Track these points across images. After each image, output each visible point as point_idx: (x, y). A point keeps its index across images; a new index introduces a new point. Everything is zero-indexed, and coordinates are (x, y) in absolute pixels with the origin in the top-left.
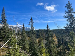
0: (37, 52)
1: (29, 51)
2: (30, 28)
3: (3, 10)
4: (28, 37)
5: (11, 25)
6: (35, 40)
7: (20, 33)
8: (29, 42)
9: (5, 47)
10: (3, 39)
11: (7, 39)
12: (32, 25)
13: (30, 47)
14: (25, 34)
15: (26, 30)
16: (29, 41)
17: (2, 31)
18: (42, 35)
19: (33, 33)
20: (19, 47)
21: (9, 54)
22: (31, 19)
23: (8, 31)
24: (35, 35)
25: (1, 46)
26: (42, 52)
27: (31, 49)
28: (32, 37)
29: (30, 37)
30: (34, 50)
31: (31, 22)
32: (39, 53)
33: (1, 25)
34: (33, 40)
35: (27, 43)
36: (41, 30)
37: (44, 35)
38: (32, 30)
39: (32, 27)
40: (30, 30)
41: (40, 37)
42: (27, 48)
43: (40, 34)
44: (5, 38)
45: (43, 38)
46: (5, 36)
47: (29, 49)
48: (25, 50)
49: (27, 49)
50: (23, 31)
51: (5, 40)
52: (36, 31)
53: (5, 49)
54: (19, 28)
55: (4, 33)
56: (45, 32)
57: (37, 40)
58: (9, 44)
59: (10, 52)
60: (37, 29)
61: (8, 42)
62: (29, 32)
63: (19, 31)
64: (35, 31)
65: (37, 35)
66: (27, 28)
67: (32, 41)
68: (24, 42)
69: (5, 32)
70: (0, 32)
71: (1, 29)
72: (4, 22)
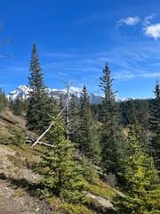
1: (100, 158)
2: (104, 96)
3: (34, 51)
4: (99, 120)
5: (54, 90)
6: (117, 129)
8: (102, 134)
9: (42, 145)
11: (45, 125)
12: (108, 88)
13: (104, 150)
14: (89, 113)
15: (92, 101)
16: (100, 132)
17: (34, 106)
18: (140, 116)
19: (110, 111)
22: (106, 70)
23: (47, 105)
24: (116, 117)
25: (33, 143)
27: (108, 154)
28: (110, 122)
30: (115, 158)
31: (106, 79)
33: (32, 90)
34: (112, 131)
35: (96, 137)
36: (137, 102)
37: (148, 116)
38: (109, 103)
39: (109, 92)
41: (134, 122)
42: (95, 150)
43: (135, 113)
44: (40, 123)
45: (145, 126)
46: (41, 116)
47: (102, 153)
48: (89, 156)
49: (96, 153)
50: (83, 106)
51: (41, 128)
52: (122, 104)
54: (73, 96)
55: (38, 111)
56: (150, 106)
57: (126, 132)
58: (49, 138)
60: (123, 99)
61: (48, 133)
62: (100, 106)
63: (72, 105)
64: (116, 103)
65: (124, 115)
66: (96, 95)
68: (87, 135)
69: (39, 109)
70: (30, 107)
71: (32, 101)
72: (36, 81)
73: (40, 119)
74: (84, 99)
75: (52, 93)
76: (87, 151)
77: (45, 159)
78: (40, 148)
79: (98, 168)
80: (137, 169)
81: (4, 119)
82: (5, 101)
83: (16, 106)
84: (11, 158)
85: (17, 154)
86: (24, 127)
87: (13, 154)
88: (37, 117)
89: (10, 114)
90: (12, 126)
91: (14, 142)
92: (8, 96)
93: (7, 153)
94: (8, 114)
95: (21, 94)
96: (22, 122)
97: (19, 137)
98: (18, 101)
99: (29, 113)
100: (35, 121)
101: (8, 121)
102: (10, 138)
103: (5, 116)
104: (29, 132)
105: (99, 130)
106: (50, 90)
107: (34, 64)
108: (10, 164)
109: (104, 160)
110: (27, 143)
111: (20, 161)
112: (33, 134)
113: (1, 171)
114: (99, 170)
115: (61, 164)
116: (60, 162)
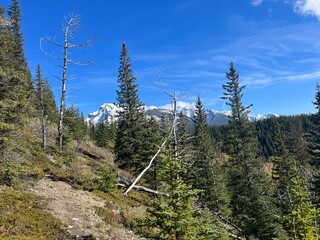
0: (269, 222)
1: (230, 211)
2: (229, 113)
3: (124, 54)
4: (223, 151)
5: (152, 108)
6: (255, 164)
7: (188, 137)
8: (230, 173)
9: (141, 190)
10: (131, 158)
11: (143, 160)
12: (237, 100)
13: (234, 197)
14: (207, 141)
15: (209, 121)
16: (227, 170)
17: (125, 132)
18: (290, 143)
19: (242, 136)
20: (190, 192)
22: (232, 74)
24: (252, 145)
25: (127, 187)
26: (301, 223)
27: (242, 204)
28: (242, 153)
29: (228, 154)
30: (255, 211)
31: (233, 87)
32: (281, 227)
33: (122, 109)
34: (247, 168)
35: (221, 177)
36: (282, 119)
37: (303, 143)
38: (239, 123)
39: (238, 106)
40: (227, 123)
41: (281, 153)
42: (221, 198)
43: (282, 138)
44: (135, 158)
45: (300, 159)
46: (136, 147)
47: (232, 203)
48: (212, 208)
49: (222, 202)
50: (198, 129)
51: (137, 165)
52: (258, 124)
53: (140, 198)
54: (181, 115)
55: (132, 139)
56: (306, 126)
57: (268, 169)
58: (151, 179)
59: (159, 209)
60: (259, 117)
61: (147, 172)
62: (224, 130)
63: (181, 129)
64: (250, 124)
65: (263, 141)
66: (215, 112)
67: (240, 170)
68: (205, 174)
69: (134, 136)
70: (120, 135)
71: (122, 124)
72: (128, 96)
73: (135, 152)
74: (200, 118)
75: (150, 112)
76: (208, 200)
77: (153, 214)
78: (137, 195)
79: (228, 227)
80: (305, 232)
81: (85, 153)
82: (84, 127)
83: (99, 134)
84: (99, 211)
85: (107, 205)
86: (113, 164)
87: (102, 204)
88: (130, 148)
90: (96, 162)
91: (102, 187)
92: (88, 120)
93: (94, 203)
94: (88, 146)
95: (106, 116)
96: (109, 157)
97: (108, 179)
98: (101, 126)
99: (119, 144)
100: (127, 155)
101: (90, 156)
102: (96, 181)
103: (85, 149)
104: (120, 171)
105: (225, 166)
106: (146, 109)
107: (124, 72)
108: (99, 220)
109: (235, 213)
110: (120, 187)
111: (112, 215)
112: (127, 174)
113: (88, 232)
114: (229, 231)
115: (181, 222)
116: (177, 219)
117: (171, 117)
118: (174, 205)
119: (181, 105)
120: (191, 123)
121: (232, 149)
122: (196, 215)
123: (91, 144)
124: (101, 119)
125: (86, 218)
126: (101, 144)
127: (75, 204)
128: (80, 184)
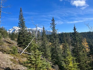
1: (51, 58)
2: (52, 31)
3: (21, 11)
4: (50, 42)
5: (30, 29)
6: (58, 45)
7: (40, 38)
8: (51, 48)
9: (25, 53)
11: (26, 44)
12: (54, 28)
13: (52, 54)
14: (46, 39)
15: (46, 33)
18: (67, 40)
19: (55, 38)
20: (40, 53)
21: (30, 60)
22: (53, 20)
23: (27, 35)
24: (57, 40)
25: (21, 52)
27: (54, 56)
28: (55, 42)
29: (51, 42)
31: (53, 24)
33: (20, 29)
35: (49, 49)
38: (54, 34)
40: (51, 34)
42: (48, 55)
43: (65, 38)
44: (24, 44)
46: (24, 40)
47: (51, 56)
50: (43, 35)
51: (24, 46)
54: (38, 31)
58: (29, 50)
59: (31, 58)
62: (50, 36)
63: (38, 35)
64: (57, 34)
65: (60, 39)
66: (48, 31)
67: (54, 47)
68: (45, 48)
69: (23, 37)
70: (19, 36)
71: (20, 33)
72: (22, 24)
73: (24, 42)
74: (44, 32)
75: (29, 30)
76: (45, 55)
77: (29, 60)
78: (24, 55)
79: (50, 63)
81: (7, 42)
82: (7, 34)
83: (12, 36)
84: (12, 60)
85: (14, 58)
86: (16, 45)
87: (13, 58)
88: (22, 41)
89: (9, 40)
90: (11, 45)
91: (13, 53)
93: (10, 57)
96: (15, 43)
98: (13, 34)
99: (18, 39)
100: (21, 43)
102: (11, 51)
103: (7, 41)
104: (19, 48)
105: (50, 46)
106: (28, 29)
107: (21, 17)
108: (11, 63)
110: (19, 52)
111: (16, 61)
112: (21, 49)
113: (8, 66)
114: (50, 64)
115: (37, 62)
116: (36, 61)
117: (35, 32)
118: (35, 57)
119: (39, 28)
120: (41, 34)
121: (52, 41)
122: (41, 60)
123: (9, 39)
124: (13, 31)
125: (7, 62)
126: (12, 39)
127: (3, 58)
128: (5, 52)
